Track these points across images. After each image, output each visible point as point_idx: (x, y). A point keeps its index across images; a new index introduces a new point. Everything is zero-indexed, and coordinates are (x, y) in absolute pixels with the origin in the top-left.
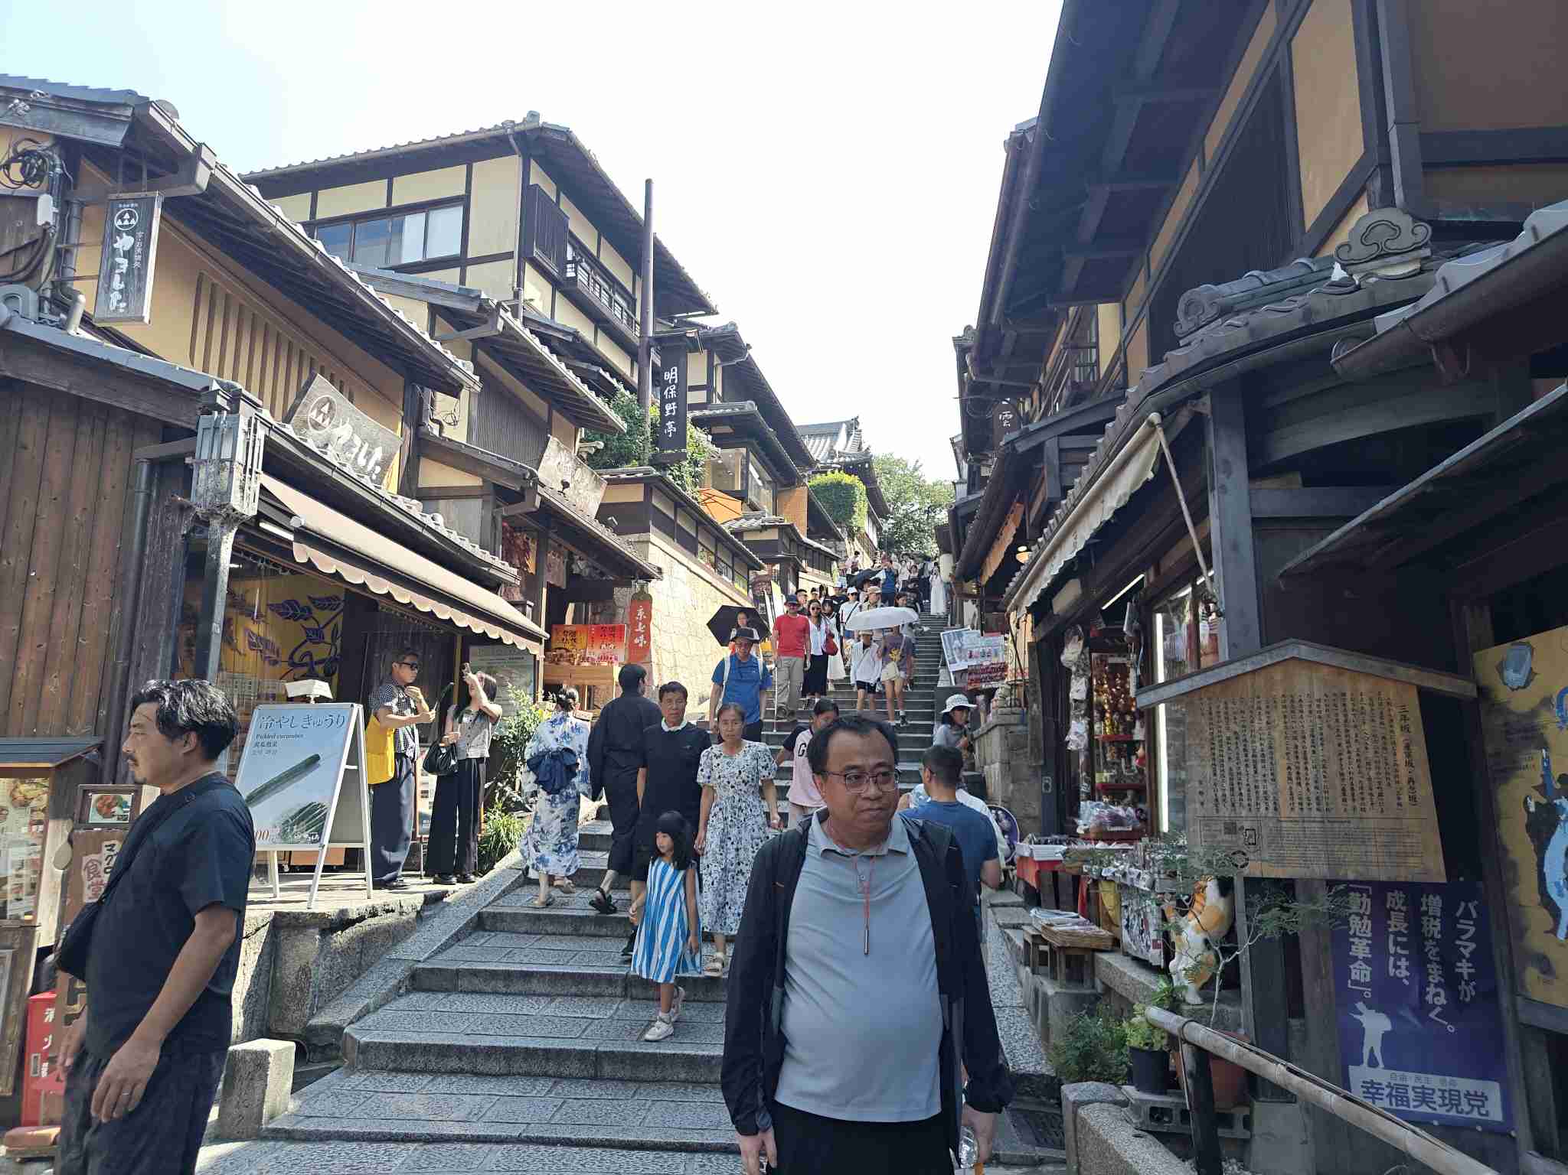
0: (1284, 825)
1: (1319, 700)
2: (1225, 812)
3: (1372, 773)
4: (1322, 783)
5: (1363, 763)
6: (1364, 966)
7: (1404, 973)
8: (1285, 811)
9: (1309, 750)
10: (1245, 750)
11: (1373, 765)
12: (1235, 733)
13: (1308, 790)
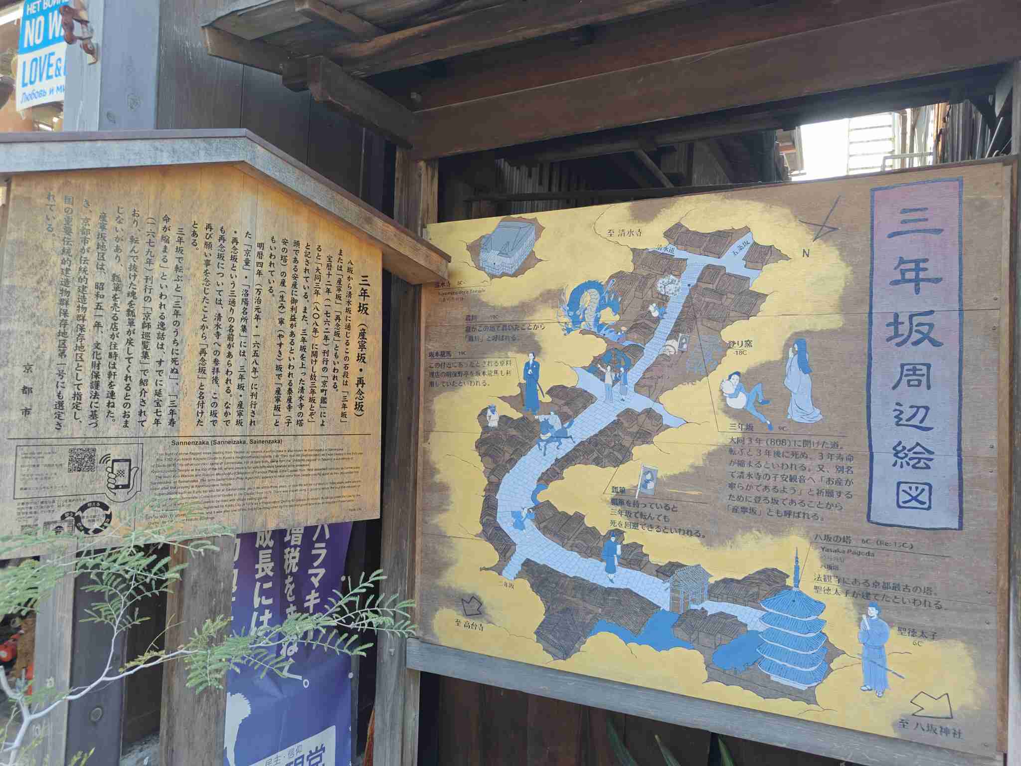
2: (77, 428)
3: (318, 367)
4: (249, 380)
5: (309, 351)
8: (187, 426)
9: (238, 324)
10: (130, 312)
11: (320, 358)
12: (115, 277)
13: (228, 391)
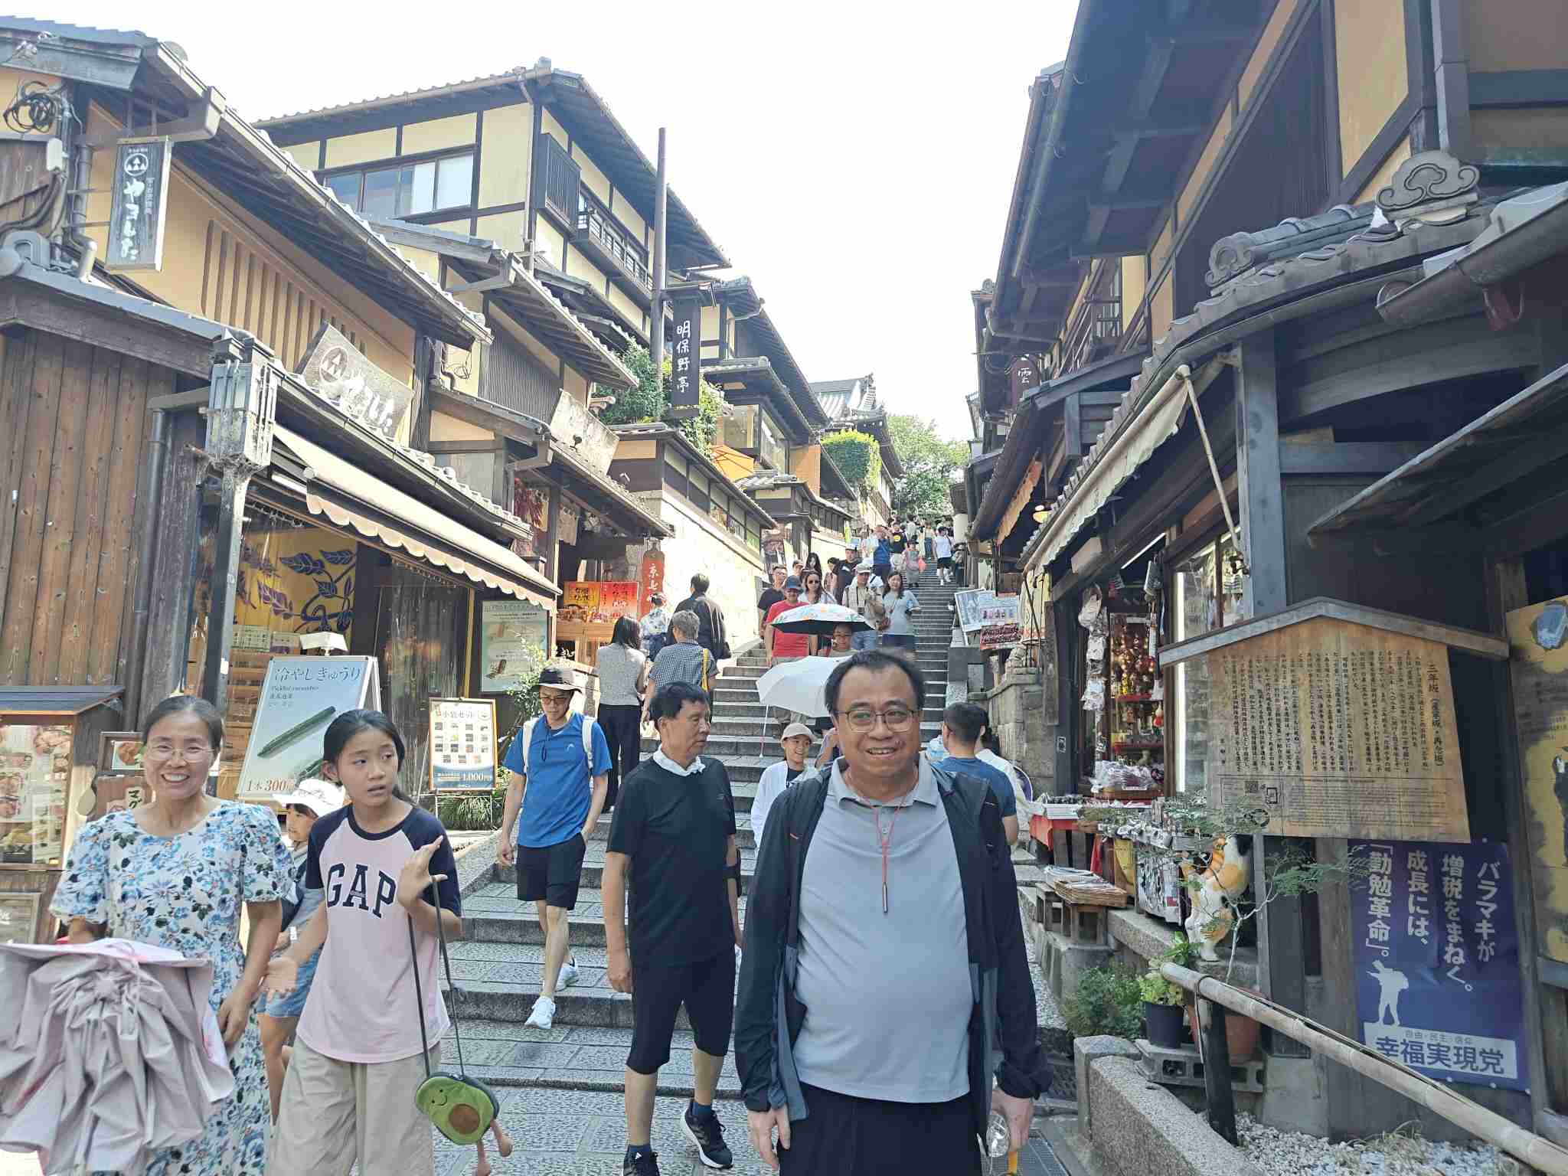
0: (1306, 783)
1: (1345, 659)
2: (1247, 771)
3: (1398, 733)
4: (1347, 741)
5: (1390, 722)
6: (1383, 926)
7: (1422, 932)
8: (1308, 770)
9: (1334, 710)
10: (1269, 709)
11: (1400, 725)
12: (1259, 691)
13: (1332, 749)
